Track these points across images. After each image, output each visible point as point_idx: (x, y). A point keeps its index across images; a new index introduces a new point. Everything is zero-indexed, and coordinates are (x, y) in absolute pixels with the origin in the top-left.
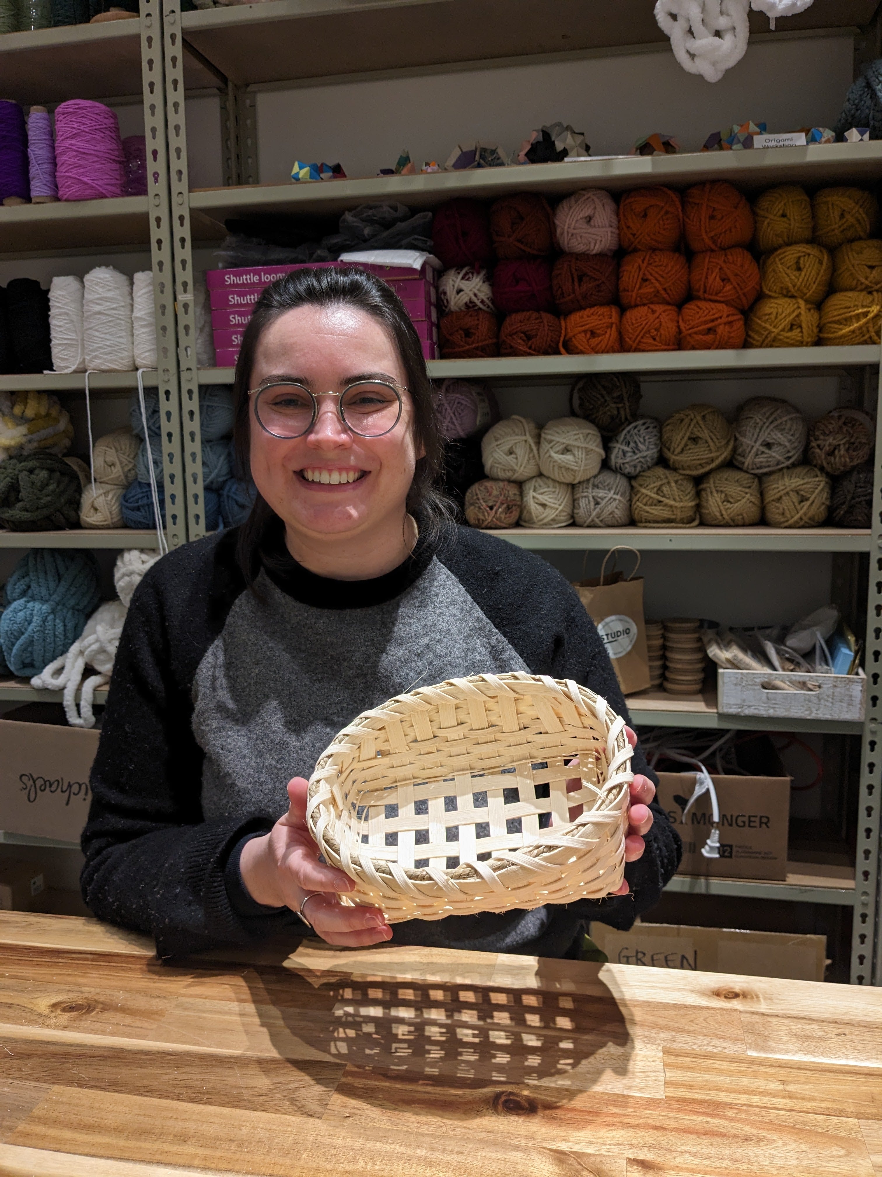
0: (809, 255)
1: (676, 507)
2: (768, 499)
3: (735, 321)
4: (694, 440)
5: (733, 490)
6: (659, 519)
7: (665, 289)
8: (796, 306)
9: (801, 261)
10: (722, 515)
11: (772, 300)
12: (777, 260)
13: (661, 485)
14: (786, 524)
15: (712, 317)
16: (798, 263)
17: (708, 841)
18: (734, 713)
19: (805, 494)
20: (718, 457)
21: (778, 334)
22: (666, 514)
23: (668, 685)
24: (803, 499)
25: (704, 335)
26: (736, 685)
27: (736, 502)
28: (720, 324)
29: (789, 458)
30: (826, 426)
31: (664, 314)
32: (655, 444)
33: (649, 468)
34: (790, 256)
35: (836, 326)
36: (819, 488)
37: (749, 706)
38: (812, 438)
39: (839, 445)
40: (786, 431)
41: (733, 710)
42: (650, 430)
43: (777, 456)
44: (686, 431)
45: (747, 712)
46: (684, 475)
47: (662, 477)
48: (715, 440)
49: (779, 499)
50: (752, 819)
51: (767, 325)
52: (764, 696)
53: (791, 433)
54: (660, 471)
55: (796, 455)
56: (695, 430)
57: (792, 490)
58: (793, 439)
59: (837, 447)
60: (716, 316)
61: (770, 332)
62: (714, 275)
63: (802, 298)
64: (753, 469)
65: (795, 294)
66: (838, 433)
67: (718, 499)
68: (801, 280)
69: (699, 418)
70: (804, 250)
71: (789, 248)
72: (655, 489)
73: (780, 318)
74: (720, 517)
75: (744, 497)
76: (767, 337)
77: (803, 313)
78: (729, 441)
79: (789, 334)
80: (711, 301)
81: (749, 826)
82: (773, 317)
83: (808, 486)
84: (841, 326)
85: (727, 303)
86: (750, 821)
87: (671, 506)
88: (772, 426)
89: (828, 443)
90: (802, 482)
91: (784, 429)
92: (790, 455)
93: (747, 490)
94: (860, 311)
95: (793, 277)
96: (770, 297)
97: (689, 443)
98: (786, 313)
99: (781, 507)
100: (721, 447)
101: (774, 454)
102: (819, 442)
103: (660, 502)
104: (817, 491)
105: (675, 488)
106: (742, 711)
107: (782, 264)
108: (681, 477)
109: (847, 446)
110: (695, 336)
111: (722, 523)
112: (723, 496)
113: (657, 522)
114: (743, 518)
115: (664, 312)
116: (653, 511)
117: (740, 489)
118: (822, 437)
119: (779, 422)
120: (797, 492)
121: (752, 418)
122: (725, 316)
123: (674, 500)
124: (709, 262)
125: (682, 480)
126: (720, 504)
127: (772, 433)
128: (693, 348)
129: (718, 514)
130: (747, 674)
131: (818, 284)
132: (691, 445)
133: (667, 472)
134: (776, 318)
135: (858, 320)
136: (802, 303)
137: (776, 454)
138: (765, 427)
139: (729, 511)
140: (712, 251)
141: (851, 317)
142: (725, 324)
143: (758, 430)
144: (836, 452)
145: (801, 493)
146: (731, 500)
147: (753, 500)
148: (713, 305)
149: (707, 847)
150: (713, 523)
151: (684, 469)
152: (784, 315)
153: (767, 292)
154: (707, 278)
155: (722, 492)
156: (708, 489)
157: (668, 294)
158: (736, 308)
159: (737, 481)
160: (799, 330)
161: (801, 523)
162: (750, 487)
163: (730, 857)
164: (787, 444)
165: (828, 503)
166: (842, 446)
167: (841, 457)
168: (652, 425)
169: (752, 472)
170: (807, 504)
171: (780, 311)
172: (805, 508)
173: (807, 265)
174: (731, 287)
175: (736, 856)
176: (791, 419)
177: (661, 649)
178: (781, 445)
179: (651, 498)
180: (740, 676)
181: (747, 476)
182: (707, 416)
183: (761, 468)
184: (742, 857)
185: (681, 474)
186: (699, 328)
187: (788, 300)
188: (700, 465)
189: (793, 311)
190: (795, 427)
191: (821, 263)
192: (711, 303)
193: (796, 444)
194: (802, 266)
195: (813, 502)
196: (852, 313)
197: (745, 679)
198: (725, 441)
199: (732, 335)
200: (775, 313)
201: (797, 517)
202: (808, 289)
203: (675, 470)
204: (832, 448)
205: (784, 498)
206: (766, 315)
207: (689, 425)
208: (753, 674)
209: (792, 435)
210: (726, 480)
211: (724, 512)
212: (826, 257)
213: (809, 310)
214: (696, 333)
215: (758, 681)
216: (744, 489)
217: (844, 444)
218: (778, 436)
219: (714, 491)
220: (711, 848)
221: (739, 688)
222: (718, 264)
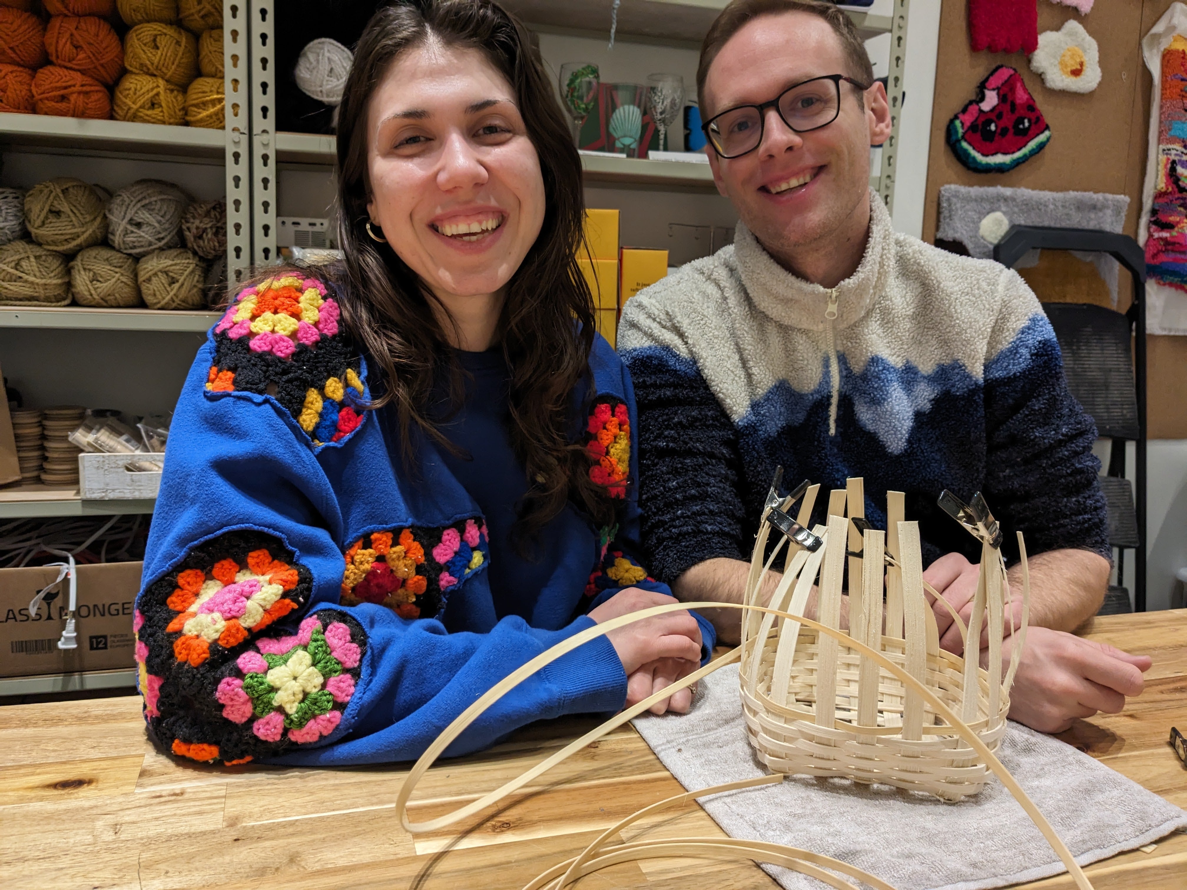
0: (166, 35)
1: (38, 284)
2: (141, 279)
3: (93, 91)
4: (58, 214)
5: (102, 268)
6: (21, 297)
7: (11, 48)
8: (155, 85)
9: (158, 40)
10: (91, 295)
11: (133, 76)
12: (134, 35)
13: (20, 260)
14: (159, 306)
15: (64, 84)
16: (155, 40)
17: (64, 633)
18: (98, 498)
19: (175, 276)
20: (83, 232)
21: (137, 110)
22: (27, 291)
23: (44, 477)
24: (173, 281)
25: (57, 102)
26: (98, 468)
27: (107, 280)
28: (72, 93)
29: (160, 240)
30: (196, 209)
31: (10, 76)
32: (16, 215)
33: (10, 241)
34: (146, 33)
35: (196, 109)
36: (189, 270)
37: (113, 490)
38: (183, 221)
39: (206, 229)
40: (156, 211)
41: (97, 495)
42: (9, 199)
43: (146, 236)
44: (45, 202)
45: (111, 496)
46: (49, 250)
47: (21, 250)
48: (78, 214)
49: (149, 280)
50: (126, 606)
51: (128, 101)
52: (129, 478)
53: (162, 213)
54: (20, 245)
55: (169, 237)
56: (55, 203)
57: (161, 271)
58: (163, 221)
59: (205, 230)
60: (69, 83)
61: (129, 109)
62: (64, 40)
63: (163, 78)
64: (126, 249)
65: (155, 73)
66: (206, 216)
67: (85, 278)
68: (158, 58)
69: (59, 190)
70: (160, 28)
71: (146, 25)
72: (13, 264)
73: (138, 93)
74: (89, 297)
75: (114, 277)
76: (127, 112)
77: (162, 92)
78: (95, 219)
79: (149, 112)
80: (66, 68)
81: (124, 614)
82: (131, 92)
83: (178, 267)
84: (200, 110)
85: (83, 72)
86: (124, 609)
87: (32, 283)
88: (139, 205)
89: (195, 225)
90: (171, 262)
91: (154, 209)
92: (161, 236)
93: (117, 270)
94: (215, 96)
95: (150, 55)
96: (132, 73)
97: (50, 216)
98: (144, 90)
99: (151, 287)
100: (86, 223)
101: (143, 234)
102: (188, 225)
103: (20, 277)
104: (186, 273)
105: (34, 264)
106: (106, 496)
107: (138, 40)
108: (45, 253)
109: (214, 230)
110: (46, 102)
111: (93, 303)
112: (91, 274)
113: (21, 300)
114: (116, 299)
115: (12, 72)
116: (11, 288)
117: (109, 267)
118: (192, 220)
119: (147, 201)
120: (166, 273)
121: (120, 195)
122: (79, 84)
123: (35, 276)
124: (61, 26)
125: (46, 255)
126: (88, 282)
127: (140, 212)
128: (46, 114)
129: (86, 293)
130: (109, 456)
131: (178, 66)
132: (51, 217)
133: (28, 247)
134: (135, 94)
135: (214, 105)
136: (161, 82)
137: (145, 235)
138: (131, 206)
139: (99, 290)
140: (66, 16)
141: (207, 101)
142: (80, 93)
143: (124, 208)
144: (204, 235)
145: (171, 274)
146: (100, 279)
147: (124, 280)
148: (66, 72)
149: (63, 639)
150: (85, 302)
151: (48, 244)
152: (142, 92)
153: (129, 67)
154: (57, 42)
155: (90, 270)
156: (76, 267)
157: (16, 53)
158: (93, 78)
159: (107, 259)
160: (160, 109)
161: (174, 305)
162: (120, 267)
163: (105, 648)
164: (156, 225)
165: (200, 286)
166: (209, 230)
167: (209, 240)
168: (11, 195)
169: (125, 251)
170: (176, 286)
171: (138, 87)
172: (174, 291)
173: (163, 44)
174: (84, 55)
175: (111, 647)
176: (162, 200)
177: (40, 439)
178: (150, 225)
179: (8, 273)
180: (102, 459)
181: (119, 255)
182: (71, 190)
183: (135, 247)
184: (117, 646)
185: (45, 250)
186: (51, 94)
187: (149, 78)
188: (66, 240)
189: (152, 89)
190: (165, 208)
191: (178, 43)
192: (65, 70)
193: (167, 226)
194: (159, 45)
195: (182, 285)
196: (208, 98)
197: (107, 462)
198: (92, 217)
199: (89, 106)
200: (133, 89)
201: (168, 298)
202: (167, 68)
203: (40, 245)
204: (201, 231)
205: (153, 278)
206: (126, 90)
207: (49, 196)
208: (115, 456)
209: (162, 217)
210: (95, 258)
211: (93, 292)
212: (184, 40)
213: (172, 91)
214: (47, 99)
215: (121, 463)
216: (113, 268)
217: (211, 228)
218: (144, 216)
219: (81, 269)
220: (67, 639)
221: (101, 471)
222: (69, 29)
